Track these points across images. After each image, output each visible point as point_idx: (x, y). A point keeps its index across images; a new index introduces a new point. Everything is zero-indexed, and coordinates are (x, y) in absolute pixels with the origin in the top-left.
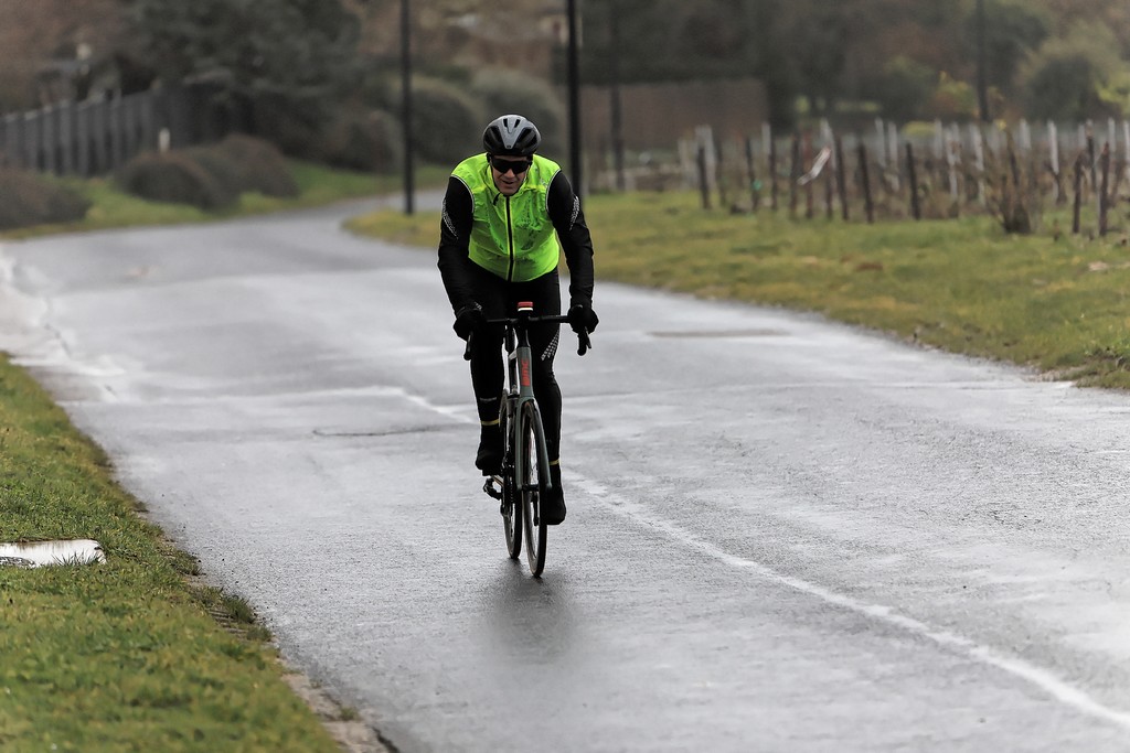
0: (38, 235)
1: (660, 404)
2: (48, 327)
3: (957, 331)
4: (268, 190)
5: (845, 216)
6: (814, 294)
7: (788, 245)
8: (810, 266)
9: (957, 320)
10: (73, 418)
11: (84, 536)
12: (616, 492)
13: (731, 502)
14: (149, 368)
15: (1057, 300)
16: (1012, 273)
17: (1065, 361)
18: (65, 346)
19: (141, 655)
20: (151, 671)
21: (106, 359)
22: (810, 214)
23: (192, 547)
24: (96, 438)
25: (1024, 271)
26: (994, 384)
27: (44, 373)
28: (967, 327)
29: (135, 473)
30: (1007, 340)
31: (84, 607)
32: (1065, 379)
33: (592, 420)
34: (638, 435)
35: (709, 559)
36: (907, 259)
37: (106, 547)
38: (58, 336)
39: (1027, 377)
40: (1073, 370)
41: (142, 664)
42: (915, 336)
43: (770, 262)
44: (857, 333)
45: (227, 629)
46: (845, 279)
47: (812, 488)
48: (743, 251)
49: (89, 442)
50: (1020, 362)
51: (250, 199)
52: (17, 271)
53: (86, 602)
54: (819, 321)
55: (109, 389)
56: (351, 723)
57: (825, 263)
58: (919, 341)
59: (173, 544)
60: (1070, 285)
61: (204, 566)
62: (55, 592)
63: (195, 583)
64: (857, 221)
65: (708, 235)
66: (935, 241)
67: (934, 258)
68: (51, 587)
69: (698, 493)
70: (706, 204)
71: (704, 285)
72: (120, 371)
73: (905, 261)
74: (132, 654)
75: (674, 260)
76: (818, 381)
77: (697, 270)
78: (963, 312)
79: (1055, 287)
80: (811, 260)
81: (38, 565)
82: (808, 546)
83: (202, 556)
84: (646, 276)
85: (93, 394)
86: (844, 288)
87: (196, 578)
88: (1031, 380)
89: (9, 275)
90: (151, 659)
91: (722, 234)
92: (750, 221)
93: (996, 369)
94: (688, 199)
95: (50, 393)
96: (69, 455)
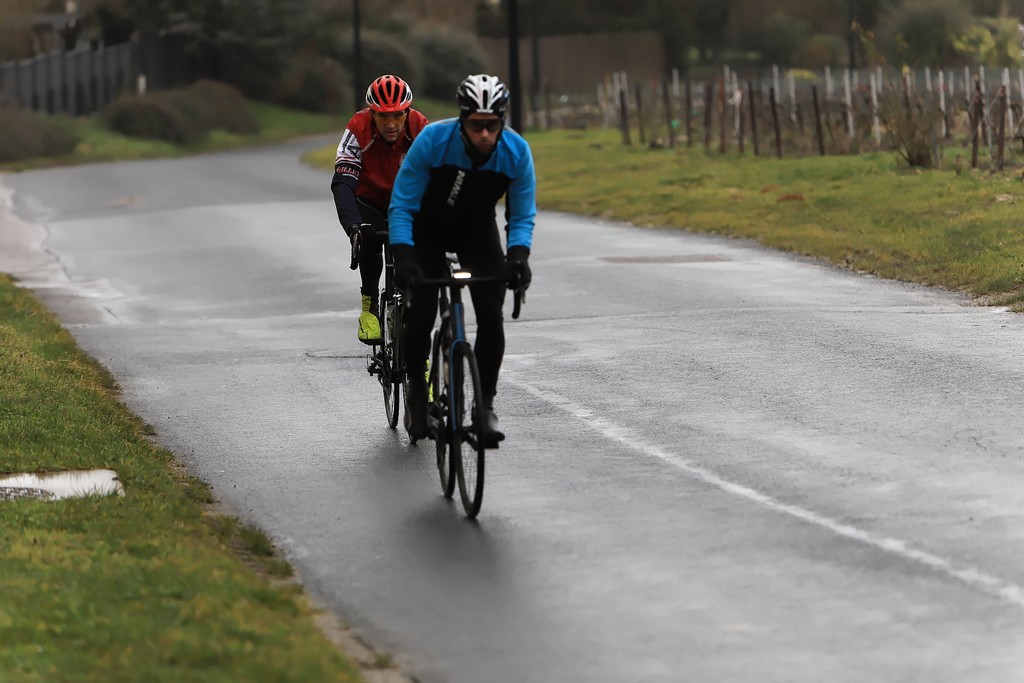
0: (32, 167)
1: (629, 328)
2: (48, 252)
3: (887, 258)
4: (232, 129)
5: (757, 152)
6: (746, 222)
7: (710, 177)
8: (735, 197)
9: (884, 247)
10: (79, 340)
11: (102, 466)
12: (602, 415)
13: (715, 426)
14: (143, 292)
15: (973, 229)
16: (925, 204)
17: (997, 287)
18: (65, 269)
19: (173, 603)
20: (185, 623)
21: (104, 282)
22: (723, 150)
23: (203, 472)
24: (101, 361)
25: (936, 202)
26: (935, 308)
27: (47, 295)
28: (894, 253)
29: (141, 395)
30: (936, 266)
31: (108, 547)
32: (1000, 304)
33: (566, 343)
34: (613, 358)
35: (709, 486)
36: (824, 191)
37: (123, 477)
38: (58, 260)
39: (962, 302)
40: (1005, 295)
41: (175, 613)
42: (847, 262)
43: (696, 193)
44: (793, 259)
45: (248, 563)
46: (770, 209)
47: (791, 411)
48: (671, 183)
49: (95, 364)
50: (953, 288)
51: (219, 136)
52: (16, 199)
53: (109, 540)
54: (754, 247)
55: (109, 311)
56: (387, 672)
57: (746, 193)
58: (851, 267)
59: (184, 469)
60: (981, 215)
61: (216, 493)
62: (78, 529)
63: (210, 512)
64: (767, 156)
65: (635, 168)
66: (846, 174)
67: (848, 190)
68: (74, 523)
69: (682, 417)
70: (627, 141)
71: (641, 213)
72: (119, 294)
73: (823, 193)
74: (164, 602)
75: (609, 191)
76: (770, 305)
77: (631, 200)
78: (887, 239)
79: (967, 217)
80: (733, 191)
81: (58, 498)
82: (800, 472)
83: (213, 482)
84: (585, 207)
85: (93, 316)
86: (771, 217)
87: (210, 506)
88: (967, 305)
89: (9, 204)
90: (184, 609)
91: (647, 167)
92: (670, 155)
93: (932, 295)
94: (609, 136)
95: (55, 315)
96: (78, 378)
